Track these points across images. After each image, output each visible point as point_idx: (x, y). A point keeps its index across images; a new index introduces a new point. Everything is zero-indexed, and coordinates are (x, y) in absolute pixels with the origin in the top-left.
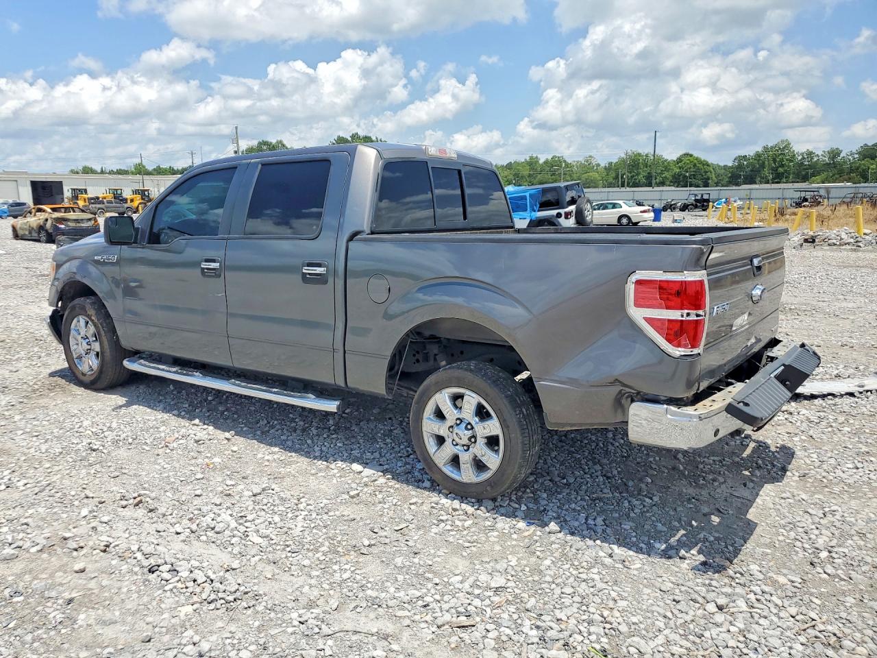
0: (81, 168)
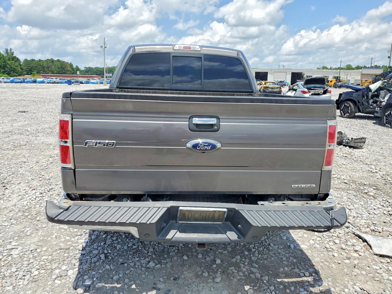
0: (321, 67)
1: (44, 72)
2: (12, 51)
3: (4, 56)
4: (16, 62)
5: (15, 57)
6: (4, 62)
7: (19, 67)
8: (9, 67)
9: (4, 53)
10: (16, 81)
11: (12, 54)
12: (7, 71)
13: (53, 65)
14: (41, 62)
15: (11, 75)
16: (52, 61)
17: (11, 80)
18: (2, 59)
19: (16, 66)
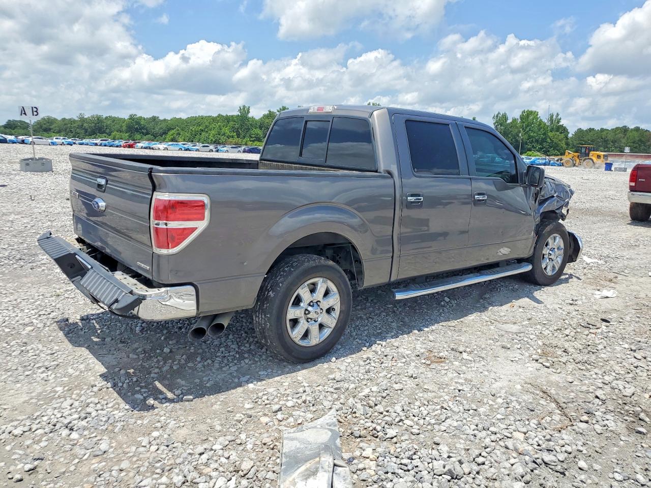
1: (606, 149)
2: (559, 117)
3: (545, 124)
4: (561, 133)
5: (562, 126)
6: (544, 134)
7: (563, 142)
8: (550, 141)
9: (546, 121)
10: (538, 162)
11: (558, 122)
12: (544, 148)
13: (624, 137)
14: (604, 133)
15: (549, 154)
16: (625, 130)
17: (531, 160)
18: (543, 129)
19: (559, 141)
